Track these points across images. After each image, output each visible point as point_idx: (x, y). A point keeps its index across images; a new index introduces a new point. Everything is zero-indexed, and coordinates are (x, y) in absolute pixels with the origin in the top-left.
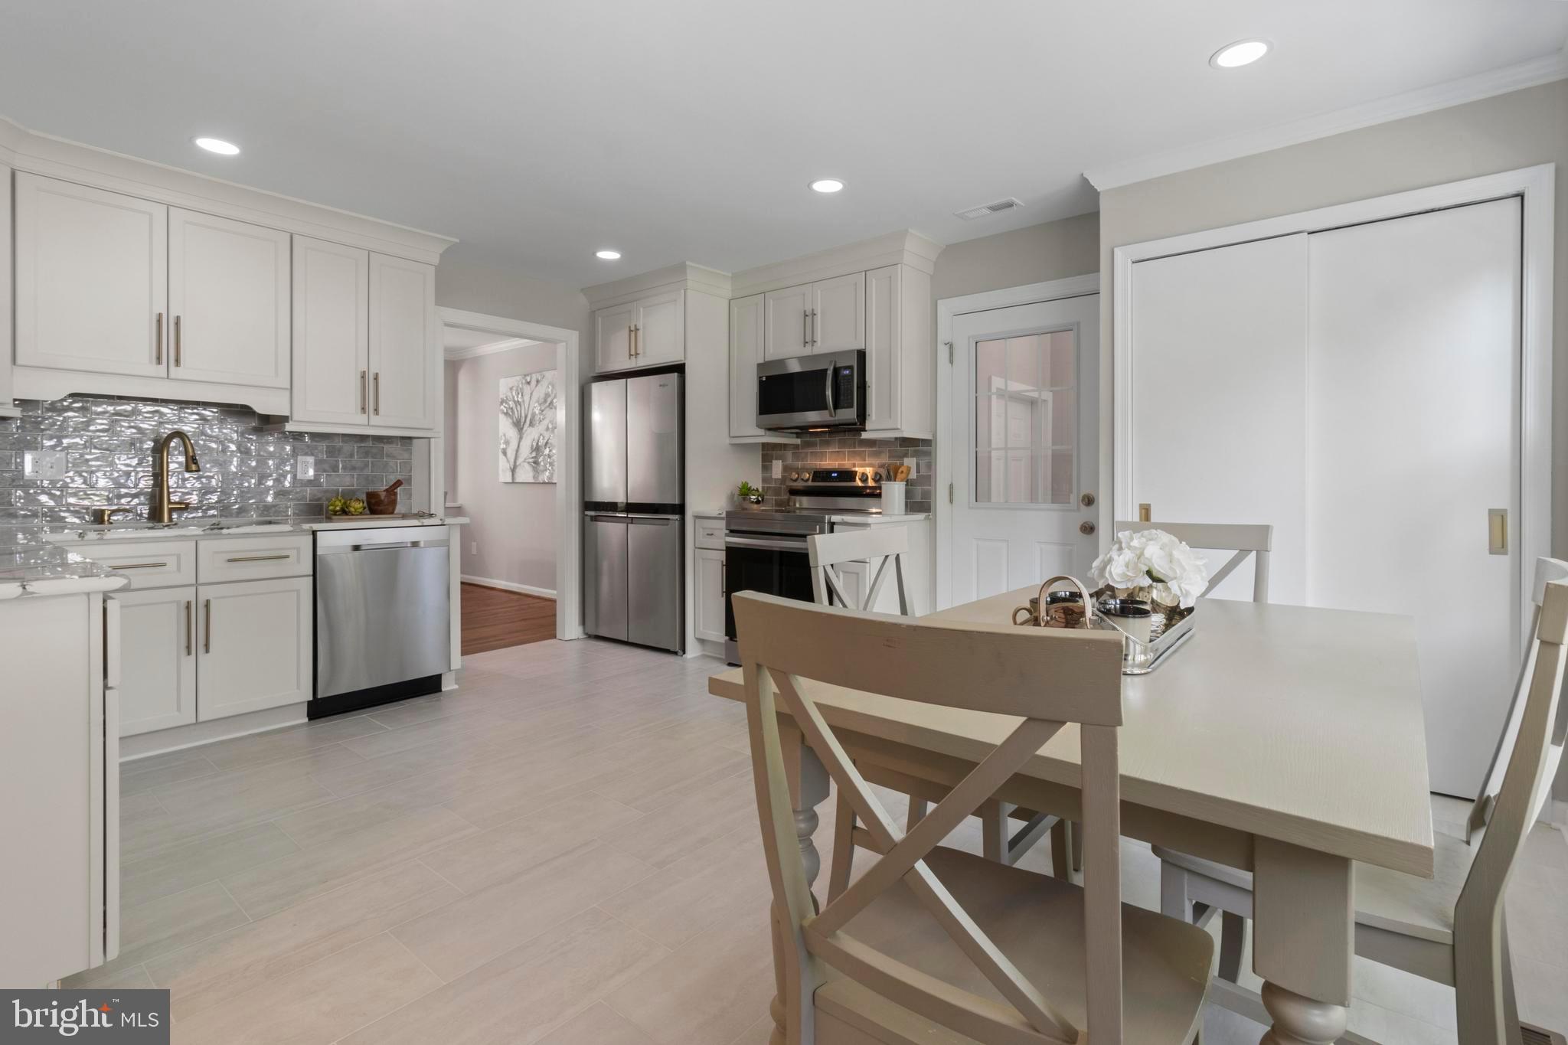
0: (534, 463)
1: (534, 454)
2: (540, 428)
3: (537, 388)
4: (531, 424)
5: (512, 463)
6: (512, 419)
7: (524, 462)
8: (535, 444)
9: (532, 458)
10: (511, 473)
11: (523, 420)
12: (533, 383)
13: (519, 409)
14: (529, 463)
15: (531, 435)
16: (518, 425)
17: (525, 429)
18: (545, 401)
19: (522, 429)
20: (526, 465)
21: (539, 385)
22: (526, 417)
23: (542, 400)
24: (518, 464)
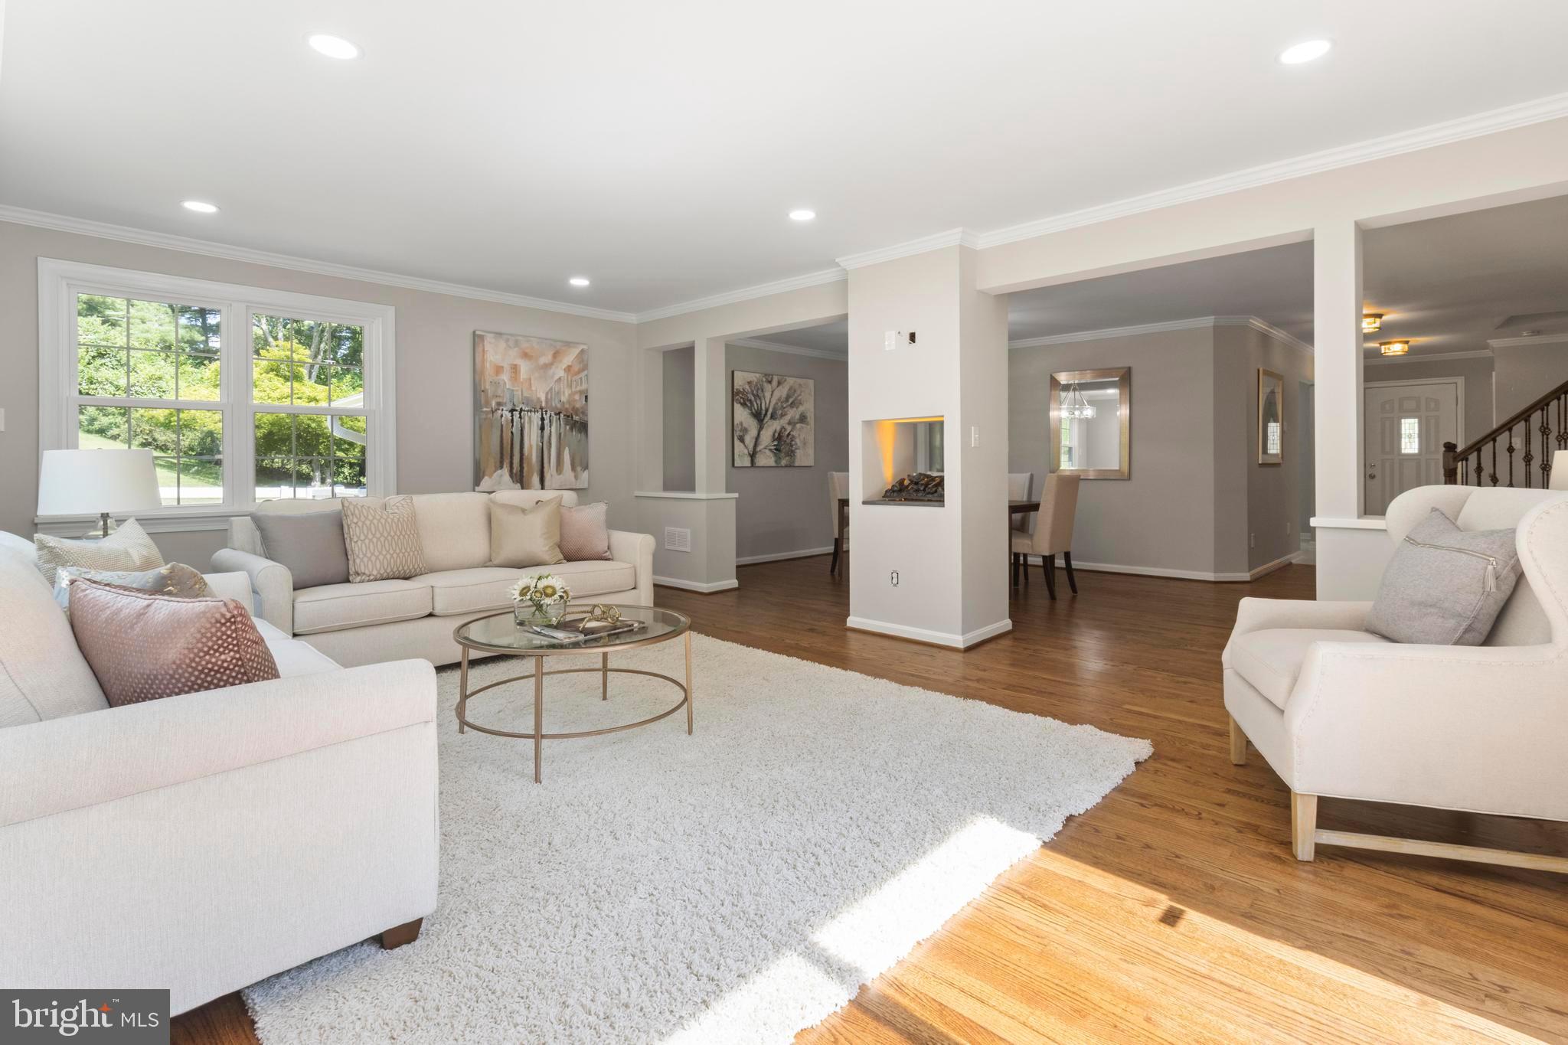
0: (776, 449)
1: (776, 443)
2: (784, 421)
3: (779, 388)
4: (773, 417)
5: (751, 447)
6: (751, 410)
7: (765, 448)
8: (777, 435)
9: (774, 445)
10: (750, 459)
11: (764, 412)
12: (775, 383)
13: (759, 402)
14: (770, 450)
15: (772, 427)
16: (759, 416)
17: (765, 421)
18: (787, 400)
19: (763, 420)
20: (767, 451)
21: (781, 387)
22: (767, 411)
23: (783, 399)
24: (758, 449)
